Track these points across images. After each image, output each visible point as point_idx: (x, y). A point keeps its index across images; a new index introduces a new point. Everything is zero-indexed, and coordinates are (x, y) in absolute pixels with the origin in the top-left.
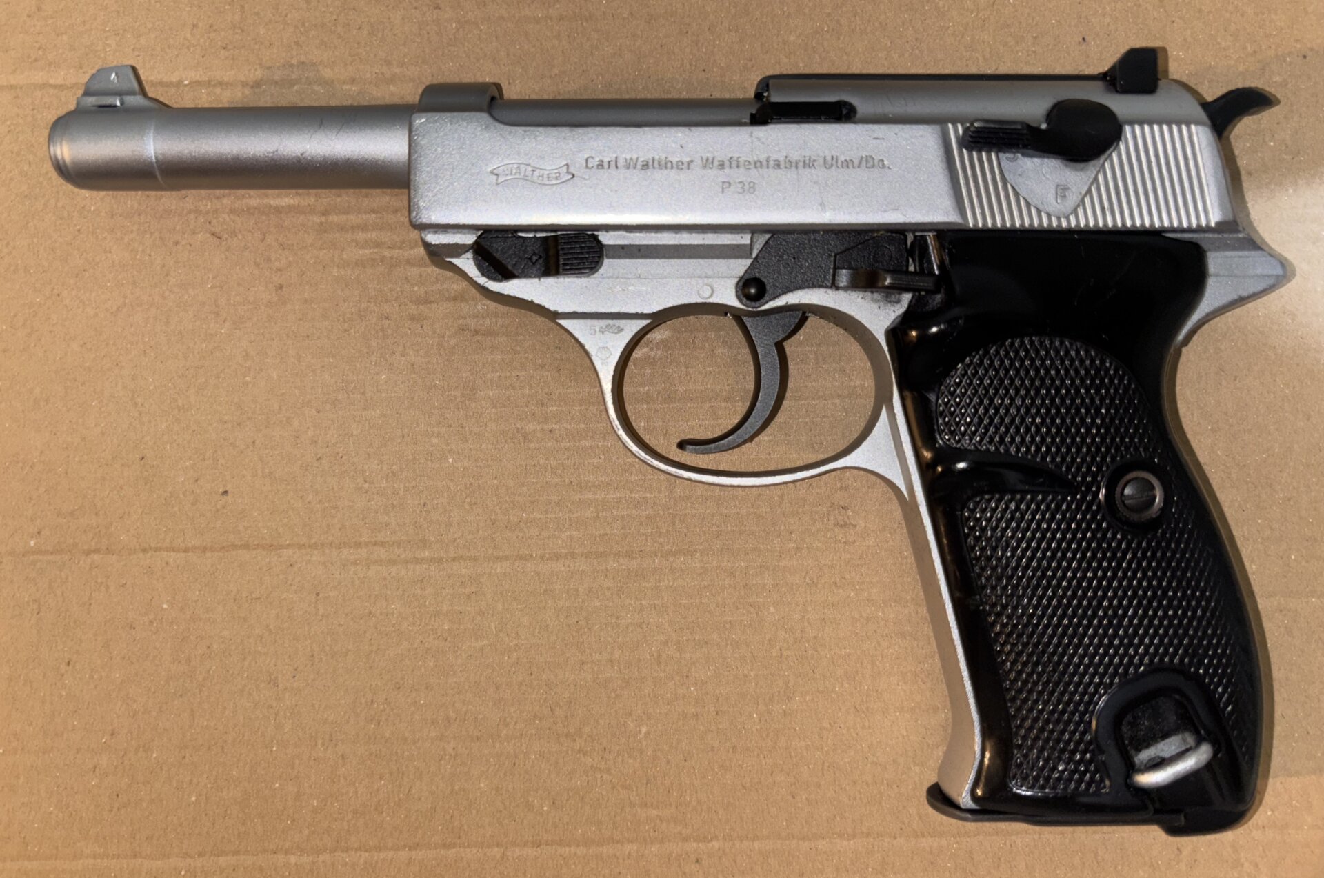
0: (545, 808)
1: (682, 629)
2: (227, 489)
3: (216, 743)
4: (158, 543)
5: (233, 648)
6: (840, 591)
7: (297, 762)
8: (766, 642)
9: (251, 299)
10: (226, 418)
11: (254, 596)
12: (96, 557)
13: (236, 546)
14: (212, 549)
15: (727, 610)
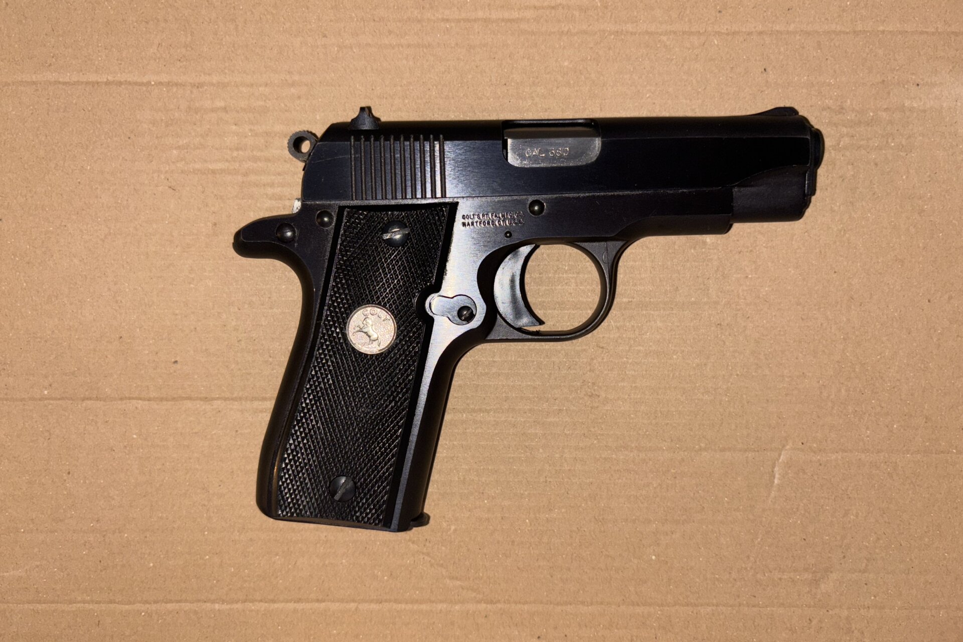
0: (386, 578)
1: (480, 462)
2: (178, 359)
3: (167, 529)
4: (131, 394)
5: (180, 465)
6: (588, 439)
7: (221, 542)
8: (537, 472)
9: (195, 231)
10: (177, 312)
11: (194, 431)
12: (89, 402)
13: (183, 397)
14: (167, 400)
15: (511, 449)
